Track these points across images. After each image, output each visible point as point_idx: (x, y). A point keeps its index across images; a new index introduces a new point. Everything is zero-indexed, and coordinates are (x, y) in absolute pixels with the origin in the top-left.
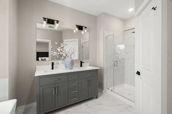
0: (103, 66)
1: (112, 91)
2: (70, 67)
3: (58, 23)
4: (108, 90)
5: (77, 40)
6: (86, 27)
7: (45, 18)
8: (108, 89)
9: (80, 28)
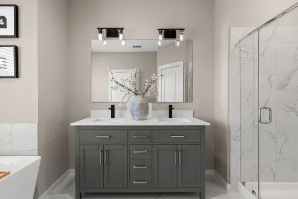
0: (228, 121)
1: (253, 192)
2: (139, 116)
3: (121, 32)
4: (243, 186)
5: (181, 63)
6: (183, 29)
7: (101, 29)
8: (244, 184)
9: (170, 34)
